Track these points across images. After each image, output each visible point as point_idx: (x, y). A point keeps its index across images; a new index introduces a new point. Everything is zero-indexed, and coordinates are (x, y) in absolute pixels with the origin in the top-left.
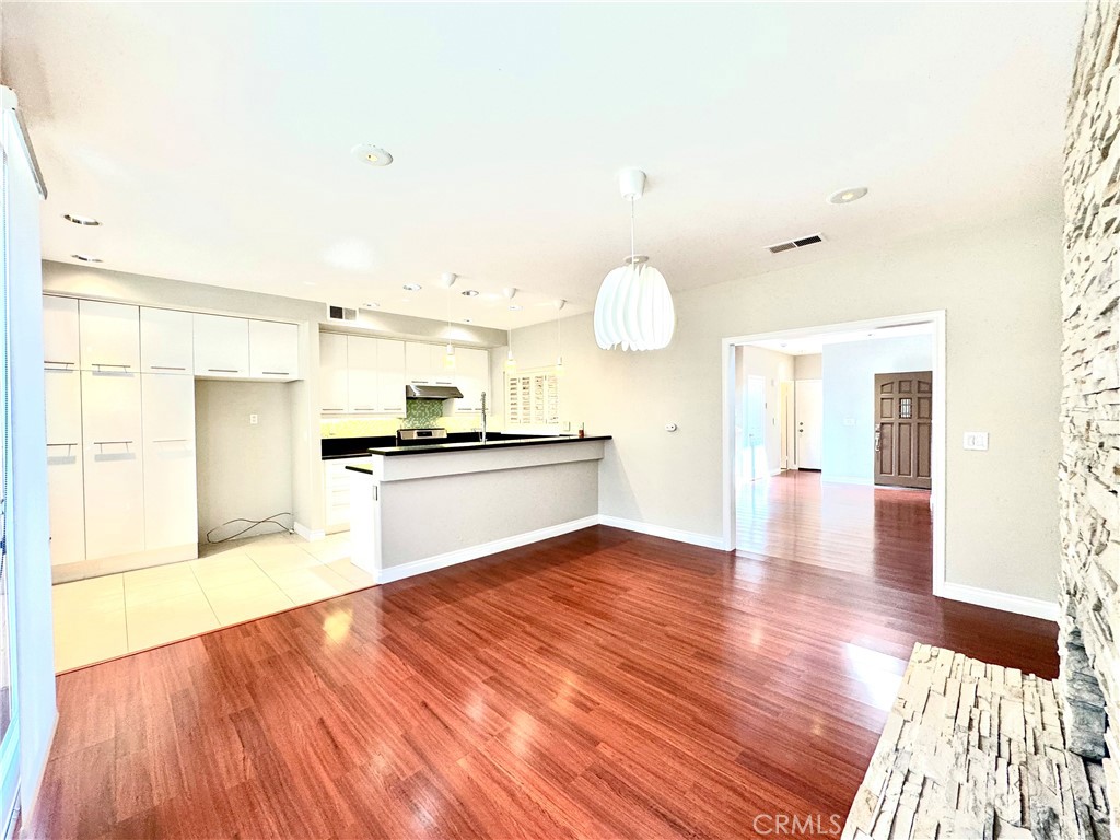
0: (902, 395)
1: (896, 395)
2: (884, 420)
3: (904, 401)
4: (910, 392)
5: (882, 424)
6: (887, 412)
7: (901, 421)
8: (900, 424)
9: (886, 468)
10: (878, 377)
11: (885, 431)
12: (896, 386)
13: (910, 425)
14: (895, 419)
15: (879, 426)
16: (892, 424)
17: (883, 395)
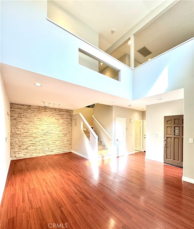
0: (175, 125)
1: (173, 126)
2: (168, 136)
3: (176, 128)
4: (179, 124)
5: (167, 138)
6: (169, 132)
7: (175, 136)
8: (174, 138)
9: (169, 156)
10: (165, 117)
11: (168, 140)
12: (173, 121)
13: (179, 138)
14: (172, 136)
15: (166, 138)
16: (171, 138)
17: (167, 125)
